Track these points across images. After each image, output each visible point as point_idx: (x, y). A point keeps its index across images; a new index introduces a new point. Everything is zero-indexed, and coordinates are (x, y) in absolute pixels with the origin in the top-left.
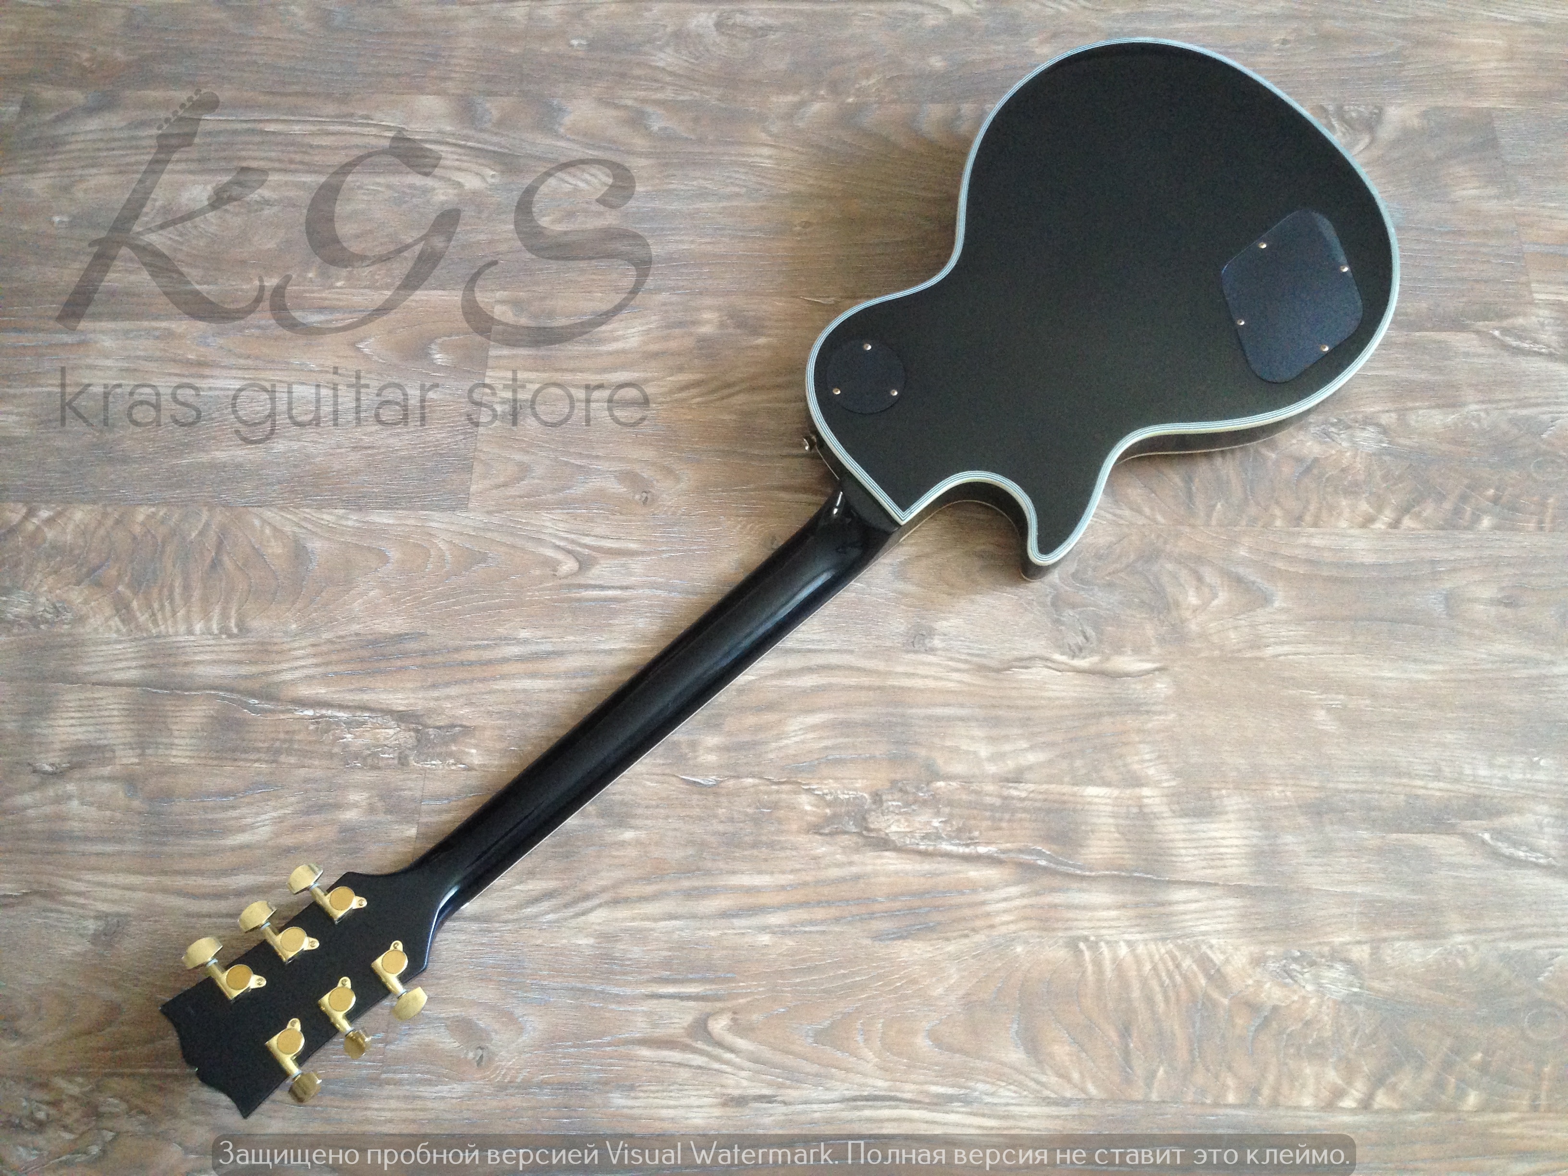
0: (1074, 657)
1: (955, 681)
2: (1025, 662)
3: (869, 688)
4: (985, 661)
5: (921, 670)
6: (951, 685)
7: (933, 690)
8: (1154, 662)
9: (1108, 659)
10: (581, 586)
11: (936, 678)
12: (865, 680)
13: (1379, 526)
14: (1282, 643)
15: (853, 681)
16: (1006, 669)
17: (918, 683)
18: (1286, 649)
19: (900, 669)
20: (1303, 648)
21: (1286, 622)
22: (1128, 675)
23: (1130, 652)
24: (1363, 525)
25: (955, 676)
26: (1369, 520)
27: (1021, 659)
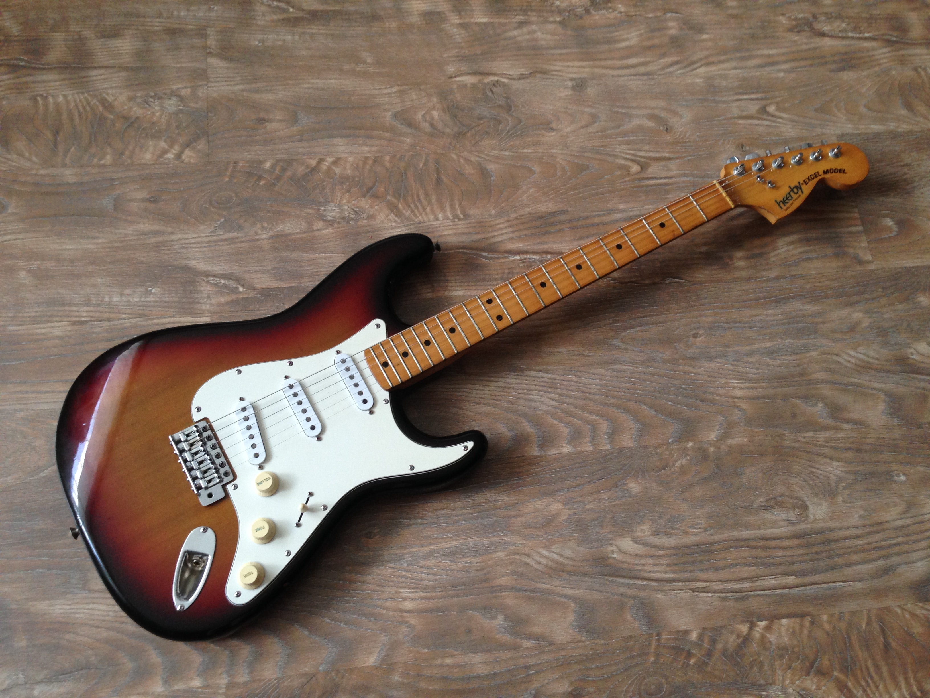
0: (497, 81)
1: (557, 66)
2: (522, 77)
3: (600, 60)
4: (544, 76)
5: (576, 70)
6: (559, 64)
7: (568, 61)
8: (455, 81)
9: (480, 81)
10: (762, 99)
11: (568, 66)
12: (603, 63)
13: (330, 159)
14: (388, 94)
15: (609, 63)
16: (532, 73)
17: (576, 64)
18: (386, 91)
19: (587, 70)
20: (377, 92)
21: (385, 104)
22: (469, 74)
23: (468, 85)
24: (339, 159)
25: (557, 68)
26: (335, 163)
27: (524, 78)
